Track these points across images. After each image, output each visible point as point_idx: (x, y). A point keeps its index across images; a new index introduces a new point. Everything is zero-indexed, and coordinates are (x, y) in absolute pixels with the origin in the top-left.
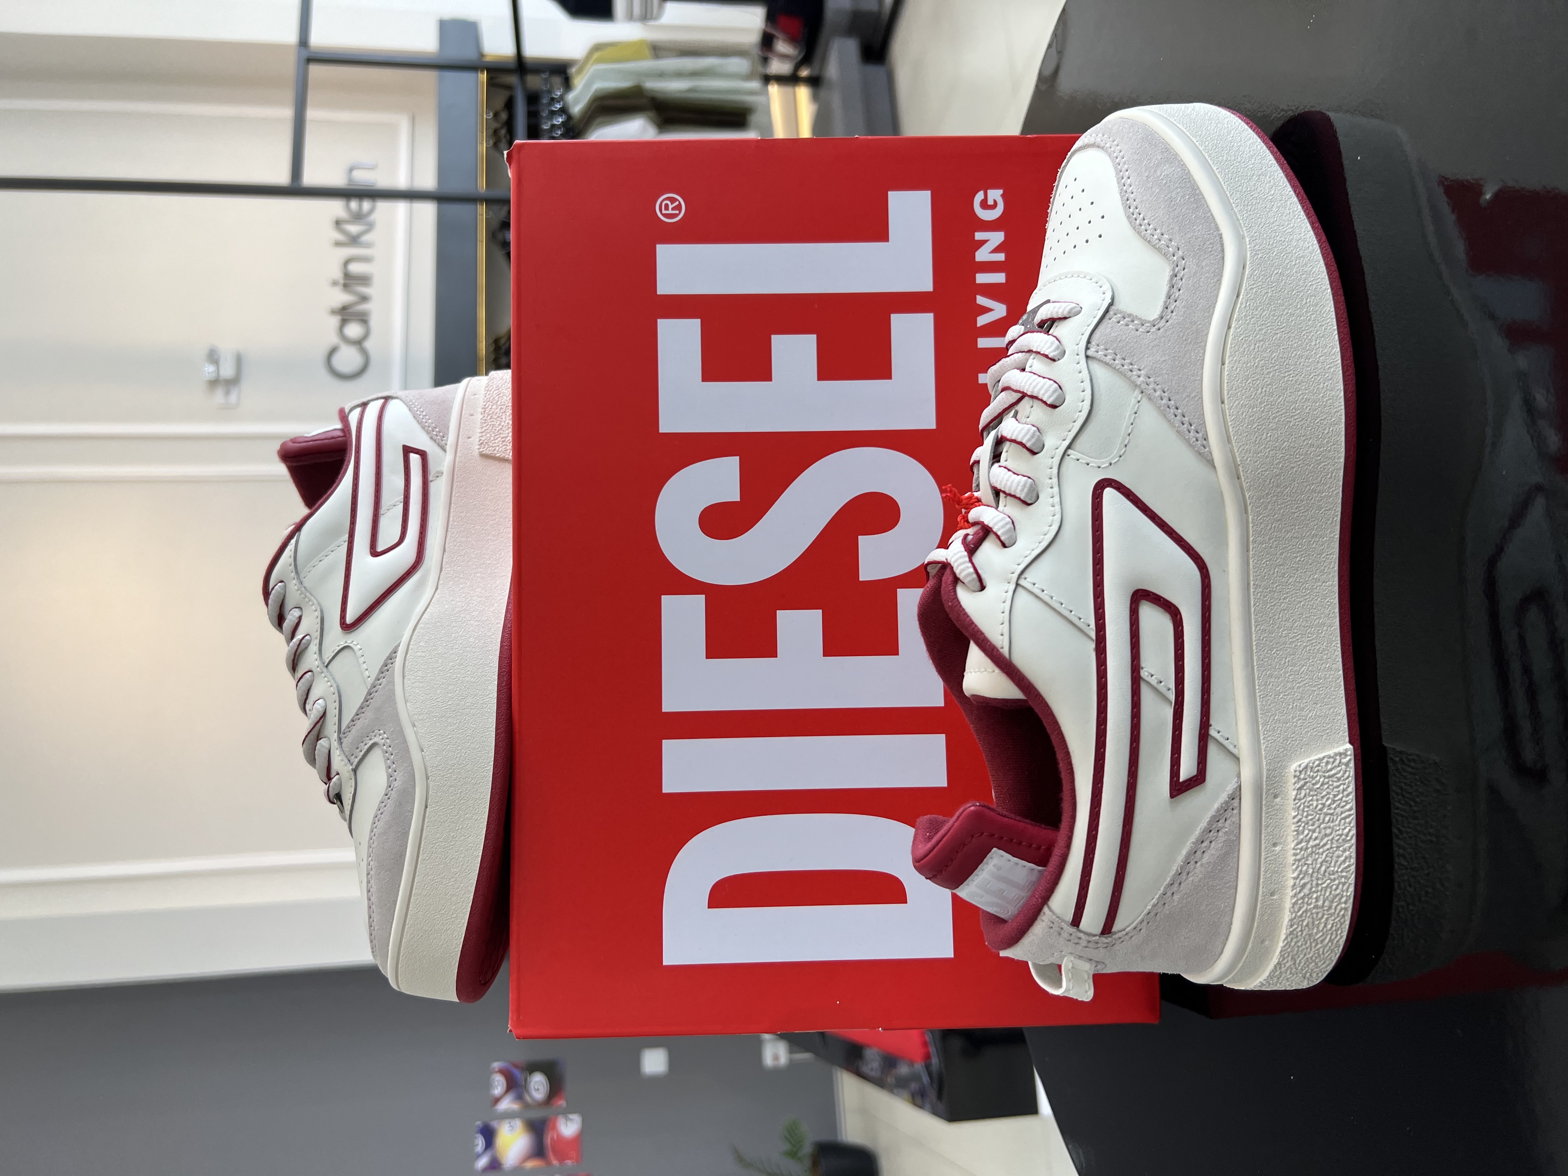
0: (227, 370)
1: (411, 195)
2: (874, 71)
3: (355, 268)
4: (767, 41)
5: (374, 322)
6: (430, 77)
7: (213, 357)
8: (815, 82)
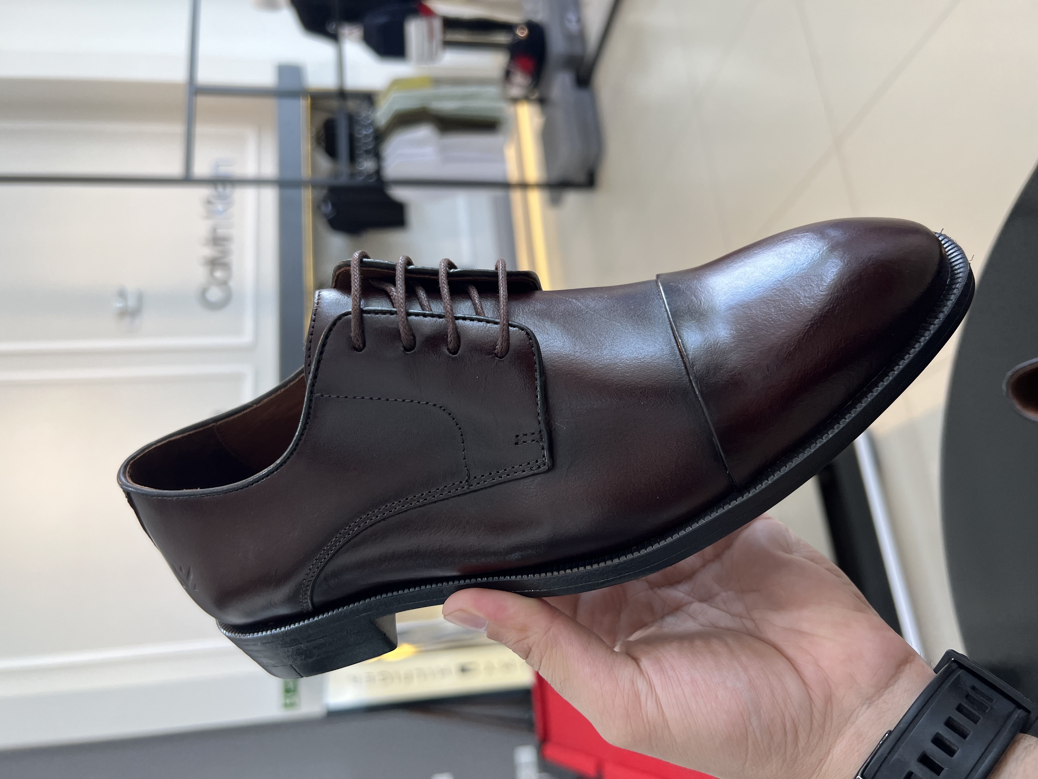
0: (132, 303)
1: (258, 182)
2: (584, 94)
3: (221, 232)
4: (508, 75)
5: (235, 267)
6: (271, 103)
7: (122, 294)
8: (542, 102)
